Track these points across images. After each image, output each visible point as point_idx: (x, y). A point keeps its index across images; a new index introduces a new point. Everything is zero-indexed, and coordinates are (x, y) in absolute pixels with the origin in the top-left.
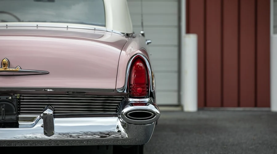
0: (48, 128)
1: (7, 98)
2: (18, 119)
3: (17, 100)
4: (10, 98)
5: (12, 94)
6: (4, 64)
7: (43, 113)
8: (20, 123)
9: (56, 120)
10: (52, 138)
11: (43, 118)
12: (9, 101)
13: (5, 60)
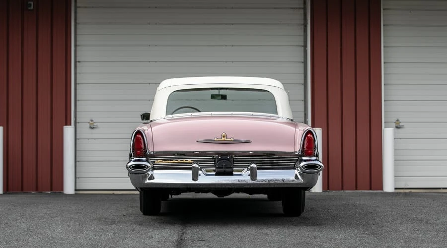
0: (253, 176)
1: (226, 158)
2: (233, 171)
3: (233, 159)
4: (228, 157)
5: (229, 155)
6: (224, 136)
7: (250, 166)
8: (234, 173)
9: (258, 171)
10: (255, 182)
11: (250, 169)
12: (228, 160)
13: (224, 134)
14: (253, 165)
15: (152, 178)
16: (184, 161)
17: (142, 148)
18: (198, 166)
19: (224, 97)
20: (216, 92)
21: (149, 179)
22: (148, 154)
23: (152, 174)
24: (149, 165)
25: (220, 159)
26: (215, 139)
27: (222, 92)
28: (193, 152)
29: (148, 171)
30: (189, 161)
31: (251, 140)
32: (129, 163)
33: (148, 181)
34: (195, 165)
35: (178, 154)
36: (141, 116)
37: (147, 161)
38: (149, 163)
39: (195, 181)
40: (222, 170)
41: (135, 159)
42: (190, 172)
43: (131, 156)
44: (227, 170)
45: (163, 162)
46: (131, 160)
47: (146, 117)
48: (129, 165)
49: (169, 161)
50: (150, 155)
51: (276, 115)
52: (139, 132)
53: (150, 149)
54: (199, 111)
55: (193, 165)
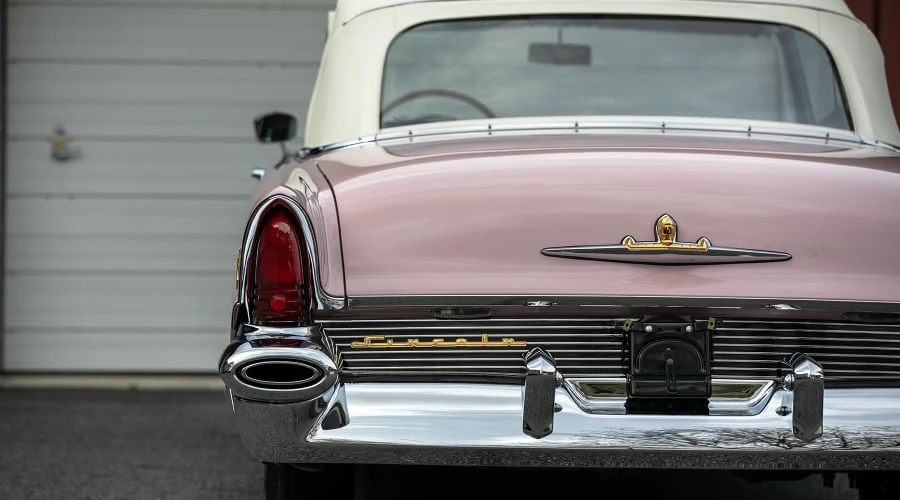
1: (679, 329)
3: (708, 333)
4: (689, 328)
5: (688, 318)
6: (667, 232)
7: (792, 373)
11: (791, 386)
12: (685, 337)
13: (665, 220)
14: (809, 369)
15: (338, 419)
16: (485, 343)
17: (293, 284)
18: (551, 369)
19: (580, 56)
20: (547, 34)
21: (326, 426)
22: (320, 307)
23: (337, 404)
24: (328, 362)
25: (650, 337)
26: (629, 245)
27: (574, 35)
28: (524, 301)
29: (324, 389)
30: (505, 342)
31: (790, 251)
32: (231, 350)
33: (321, 435)
34: (540, 365)
35: (456, 311)
36: (257, 123)
37: (316, 340)
38: (324, 350)
39: (538, 438)
40: (659, 387)
41: (263, 331)
42: (517, 392)
43: (240, 318)
44: (684, 385)
45: (390, 343)
46: (243, 340)
47: (276, 127)
48: (236, 359)
49: (415, 343)
50: (329, 313)
51: (846, 134)
52: (279, 210)
53: (333, 287)
54: (490, 115)
55: (531, 366)
